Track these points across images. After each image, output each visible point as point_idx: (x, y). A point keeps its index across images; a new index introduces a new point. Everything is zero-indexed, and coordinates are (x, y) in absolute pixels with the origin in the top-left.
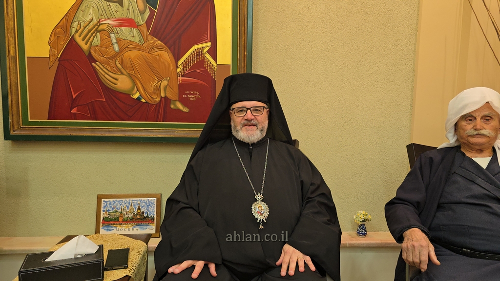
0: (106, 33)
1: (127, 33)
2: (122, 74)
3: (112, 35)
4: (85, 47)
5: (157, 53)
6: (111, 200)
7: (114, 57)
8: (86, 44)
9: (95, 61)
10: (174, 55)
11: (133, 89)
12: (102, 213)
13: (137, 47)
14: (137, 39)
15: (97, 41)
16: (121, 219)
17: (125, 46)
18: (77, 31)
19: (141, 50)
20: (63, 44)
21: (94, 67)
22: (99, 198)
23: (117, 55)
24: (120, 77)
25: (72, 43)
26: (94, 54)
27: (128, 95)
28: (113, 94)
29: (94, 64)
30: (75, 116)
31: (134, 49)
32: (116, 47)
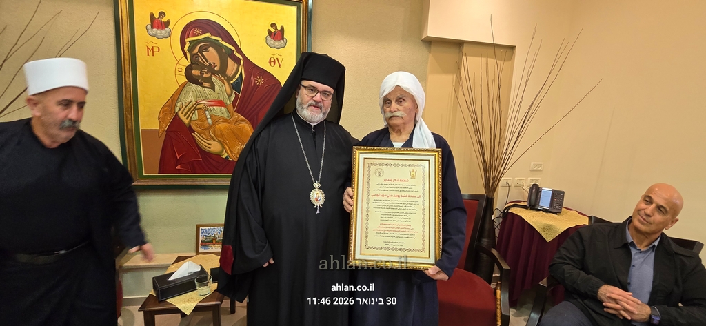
0: (203, 111)
1: (219, 111)
2: (214, 140)
3: (207, 112)
4: (186, 121)
5: (240, 125)
6: (207, 228)
7: (208, 129)
8: (187, 119)
9: (194, 132)
10: (253, 126)
11: (223, 151)
12: (200, 237)
13: (226, 121)
14: (226, 115)
15: (195, 116)
16: (214, 241)
17: (216, 120)
18: (180, 109)
19: (228, 123)
20: (169, 119)
21: (193, 136)
22: (198, 227)
23: (211, 126)
24: (213, 143)
25: (176, 119)
26: (193, 127)
27: (218, 156)
28: (207, 155)
29: (193, 134)
30: (179, 171)
31: (223, 122)
32: (210, 120)
